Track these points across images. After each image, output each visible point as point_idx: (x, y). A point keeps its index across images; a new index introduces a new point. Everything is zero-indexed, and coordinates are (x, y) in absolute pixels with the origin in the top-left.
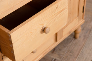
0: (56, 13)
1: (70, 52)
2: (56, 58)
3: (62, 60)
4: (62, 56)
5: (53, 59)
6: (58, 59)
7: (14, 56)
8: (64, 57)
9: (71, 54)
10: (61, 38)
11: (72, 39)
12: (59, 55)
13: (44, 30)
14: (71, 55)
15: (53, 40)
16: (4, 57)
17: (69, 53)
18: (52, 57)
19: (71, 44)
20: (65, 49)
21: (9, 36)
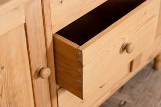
0: (143, 21)
1: (149, 91)
2: (126, 100)
3: (136, 104)
4: (135, 97)
5: (121, 101)
6: (130, 101)
7: (82, 87)
8: (138, 99)
9: (150, 93)
10: (137, 67)
11: (150, 71)
12: (131, 95)
13: (125, 48)
14: (150, 96)
15: (127, 69)
16: (59, 91)
17: (146, 92)
18: (120, 98)
19: (148, 78)
20: (140, 86)
21: (80, 53)
